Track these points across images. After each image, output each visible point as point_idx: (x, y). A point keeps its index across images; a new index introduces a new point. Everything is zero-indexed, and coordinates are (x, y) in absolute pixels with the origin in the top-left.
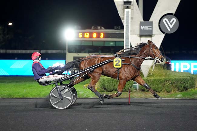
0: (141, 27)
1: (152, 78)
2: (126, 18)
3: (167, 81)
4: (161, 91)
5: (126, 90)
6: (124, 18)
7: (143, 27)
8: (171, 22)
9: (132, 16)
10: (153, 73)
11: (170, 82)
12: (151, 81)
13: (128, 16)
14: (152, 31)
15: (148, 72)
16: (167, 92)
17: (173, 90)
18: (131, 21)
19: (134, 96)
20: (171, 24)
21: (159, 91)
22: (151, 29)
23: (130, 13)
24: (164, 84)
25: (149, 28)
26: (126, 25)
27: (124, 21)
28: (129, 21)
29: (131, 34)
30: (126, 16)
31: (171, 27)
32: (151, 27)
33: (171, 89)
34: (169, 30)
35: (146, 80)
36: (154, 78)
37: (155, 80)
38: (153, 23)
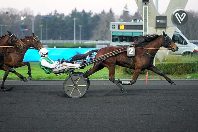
0: (157, 20)
1: (166, 63)
2: (144, 13)
3: (178, 65)
4: (174, 73)
5: (144, 73)
6: (143, 13)
7: (159, 20)
8: (182, 16)
9: (149, 12)
10: (167, 59)
11: (181, 66)
12: (165, 65)
13: (146, 12)
14: (166, 24)
15: (163, 58)
16: (179, 74)
17: (183, 73)
18: (148, 16)
19: (151, 78)
20: (182, 18)
21: (172, 73)
22: (165, 22)
23: (148, 9)
24: (176, 68)
25: (163, 21)
26: (144, 19)
27: (143, 16)
28: (147, 15)
29: (148, 27)
30: (144, 12)
31: (182, 20)
32: (165, 20)
33: (182, 71)
34: (180, 23)
35: (161, 64)
36: (168, 63)
37: (169, 64)
38: (167, 17)
